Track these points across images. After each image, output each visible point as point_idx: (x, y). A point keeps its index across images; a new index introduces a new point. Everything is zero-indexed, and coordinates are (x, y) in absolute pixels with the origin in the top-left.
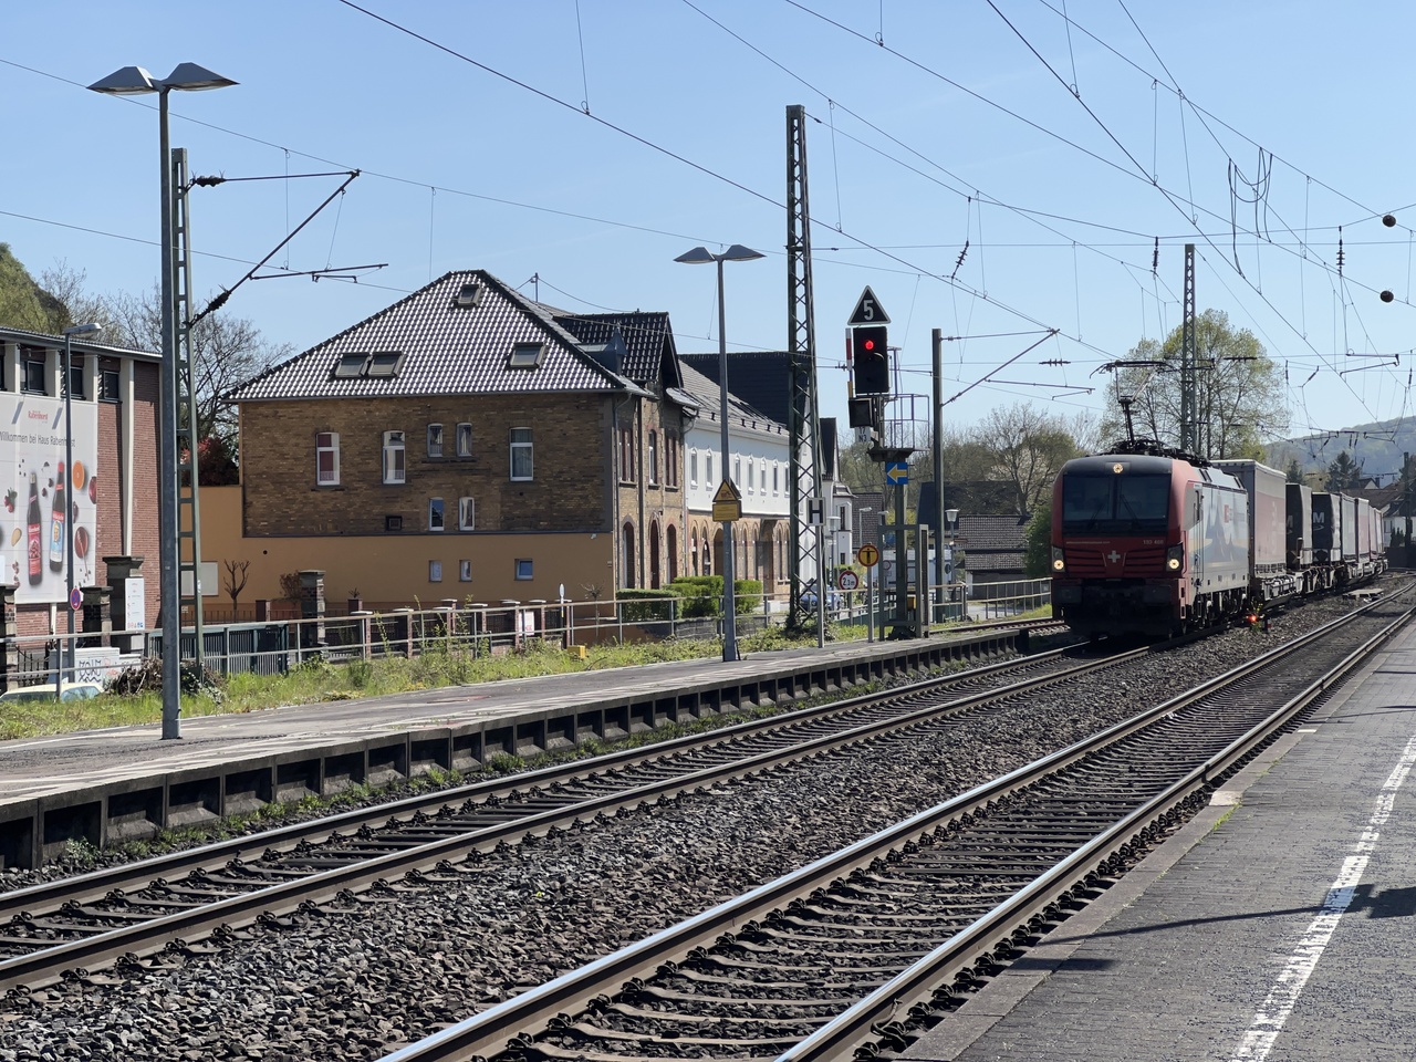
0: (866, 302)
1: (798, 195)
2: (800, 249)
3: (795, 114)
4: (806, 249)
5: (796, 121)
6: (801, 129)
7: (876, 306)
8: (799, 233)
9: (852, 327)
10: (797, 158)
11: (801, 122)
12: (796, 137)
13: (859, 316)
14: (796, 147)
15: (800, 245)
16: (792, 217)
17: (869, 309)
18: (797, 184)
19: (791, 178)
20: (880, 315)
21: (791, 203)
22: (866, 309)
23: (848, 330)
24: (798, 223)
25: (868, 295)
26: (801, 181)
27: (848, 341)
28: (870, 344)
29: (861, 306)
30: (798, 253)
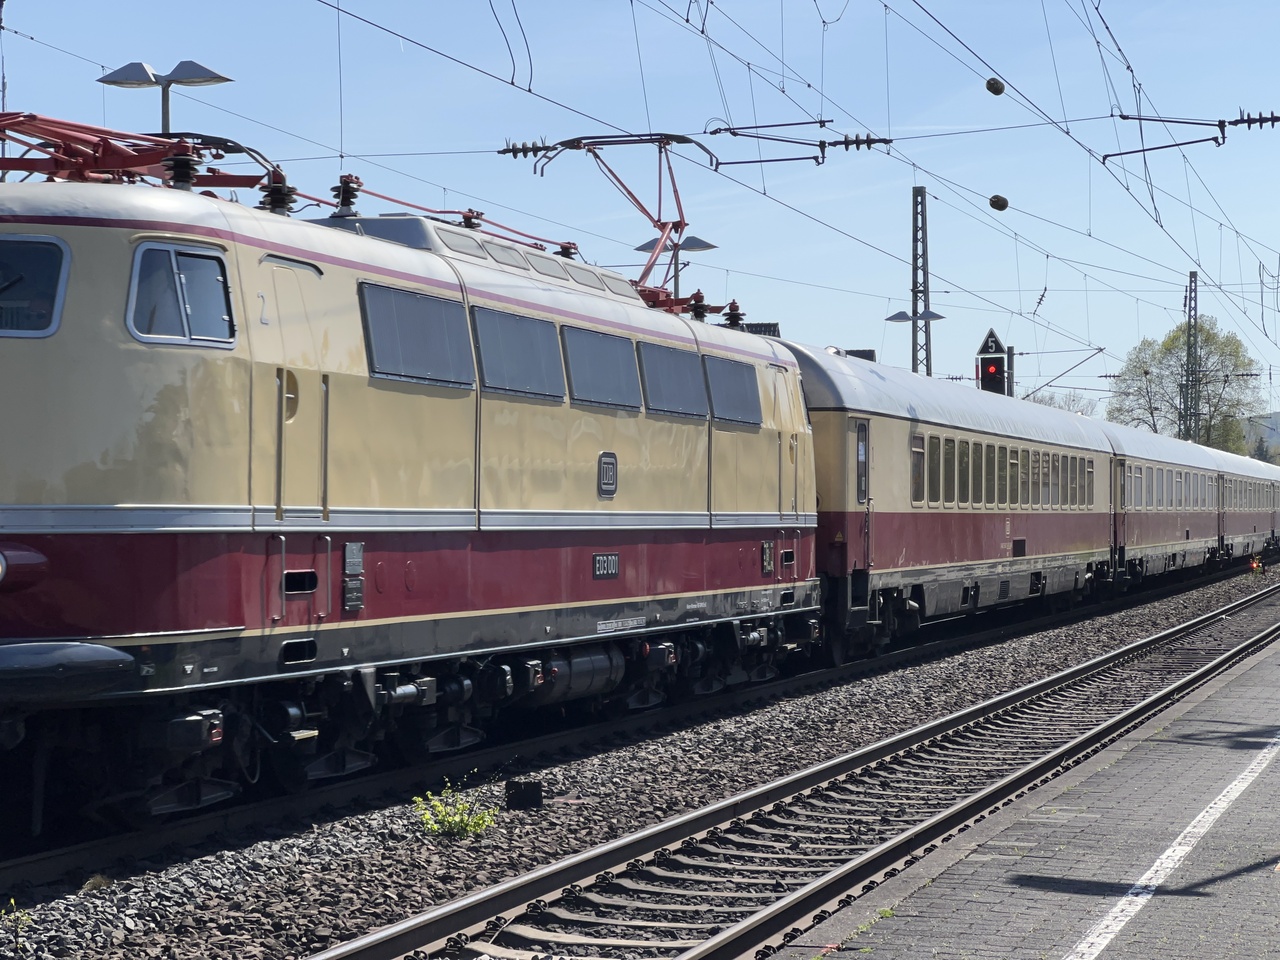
0: (990, 340)
1: (920, 252)
2: (921, 292)
3: (919, 192)
4: (926, 292)
5: (919, 199)
6: (923, 203)
7: (997, 342)
8: (920, 279)
9: (980, 357)
10: (920, 225)
11: (923, 199)
12: (919, 207)
13: (985, 349)
14: (920, 217)
15: (921, 288)
16: (915, 269)
17: (991, 343)
18: (920, 245)
19: (915, 240)
20: (999, 349)
21: (915, 259)
22: (990, 344)
23: (977, 359)
24: (920, 273)
25: (991, 334)
26: (922, 242)
27: (977, 367)
28: (992, 369)
29: (986, 342)
30: (920, 295)
